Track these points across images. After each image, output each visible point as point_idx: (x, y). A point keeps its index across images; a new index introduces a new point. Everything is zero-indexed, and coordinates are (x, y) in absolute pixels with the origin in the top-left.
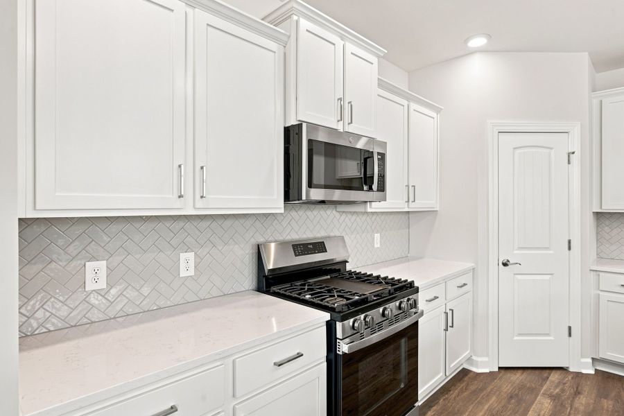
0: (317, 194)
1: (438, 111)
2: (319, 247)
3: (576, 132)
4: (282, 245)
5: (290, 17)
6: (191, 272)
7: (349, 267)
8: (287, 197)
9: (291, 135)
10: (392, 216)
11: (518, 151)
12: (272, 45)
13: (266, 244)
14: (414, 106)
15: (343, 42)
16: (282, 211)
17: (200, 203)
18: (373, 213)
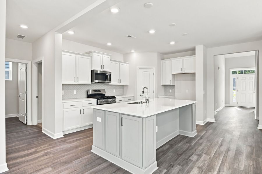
0: (97, 81)
1: (128, 64)
2: (99, 91)
3: (155, 69)
4: (92, 90)
5: (92, 53)
6: (76, 94)
7: (106, 95)
8: (92, 82)
9: (92, 71)
10: (119, 86)
11: (143, 73)
12: (89, 58)
13: (89, 90)
14: (120, 63)
15: (102, 55)
16: (91, 84)
17: (77, 82)
18: (110, 85)
